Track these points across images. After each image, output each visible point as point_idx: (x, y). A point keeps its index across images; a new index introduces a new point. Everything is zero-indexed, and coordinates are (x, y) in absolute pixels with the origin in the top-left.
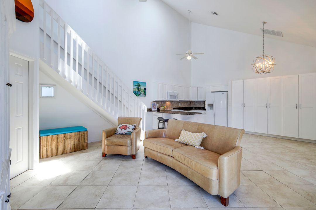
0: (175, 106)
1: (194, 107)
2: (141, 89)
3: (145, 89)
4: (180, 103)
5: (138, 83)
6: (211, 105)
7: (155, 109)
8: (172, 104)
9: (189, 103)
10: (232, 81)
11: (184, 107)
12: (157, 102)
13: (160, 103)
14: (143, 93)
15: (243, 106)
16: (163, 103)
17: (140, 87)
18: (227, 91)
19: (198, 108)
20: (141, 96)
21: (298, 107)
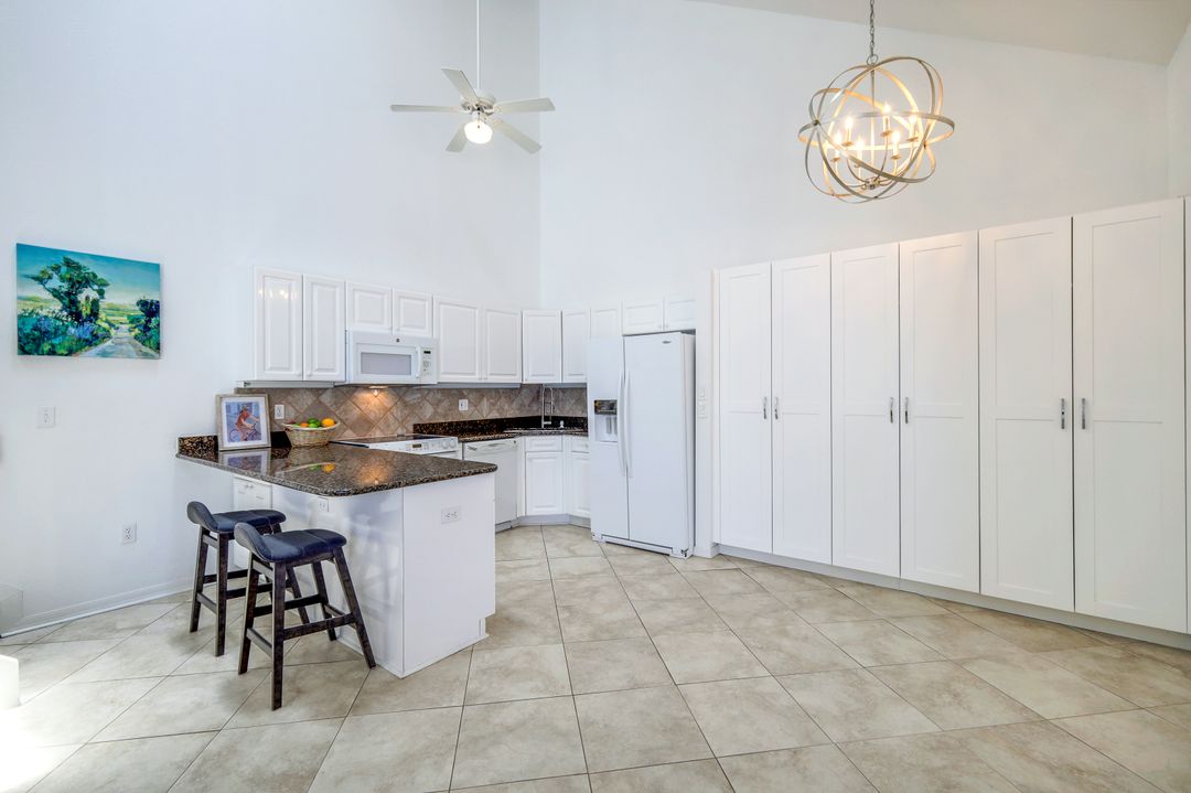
0: (428, 414)
1: (547, 419)
2: (103, 304)
3: (151, 310)
4: (463, 397)
5: (68, 263)
6: (607, 408)
7: (255, 434)
8: (406, 405)
9: (526, 398)
10: (716, 272)
11: (494, 415)
12: (275, 394)
13: (309, 400)
14: (124, 333)
15: (769, 415)
16: (326, 398)
17: (87, 294)
18: (692, 332)
19: (564, 419)
20: (104, 354)
21: (1073, 416)
